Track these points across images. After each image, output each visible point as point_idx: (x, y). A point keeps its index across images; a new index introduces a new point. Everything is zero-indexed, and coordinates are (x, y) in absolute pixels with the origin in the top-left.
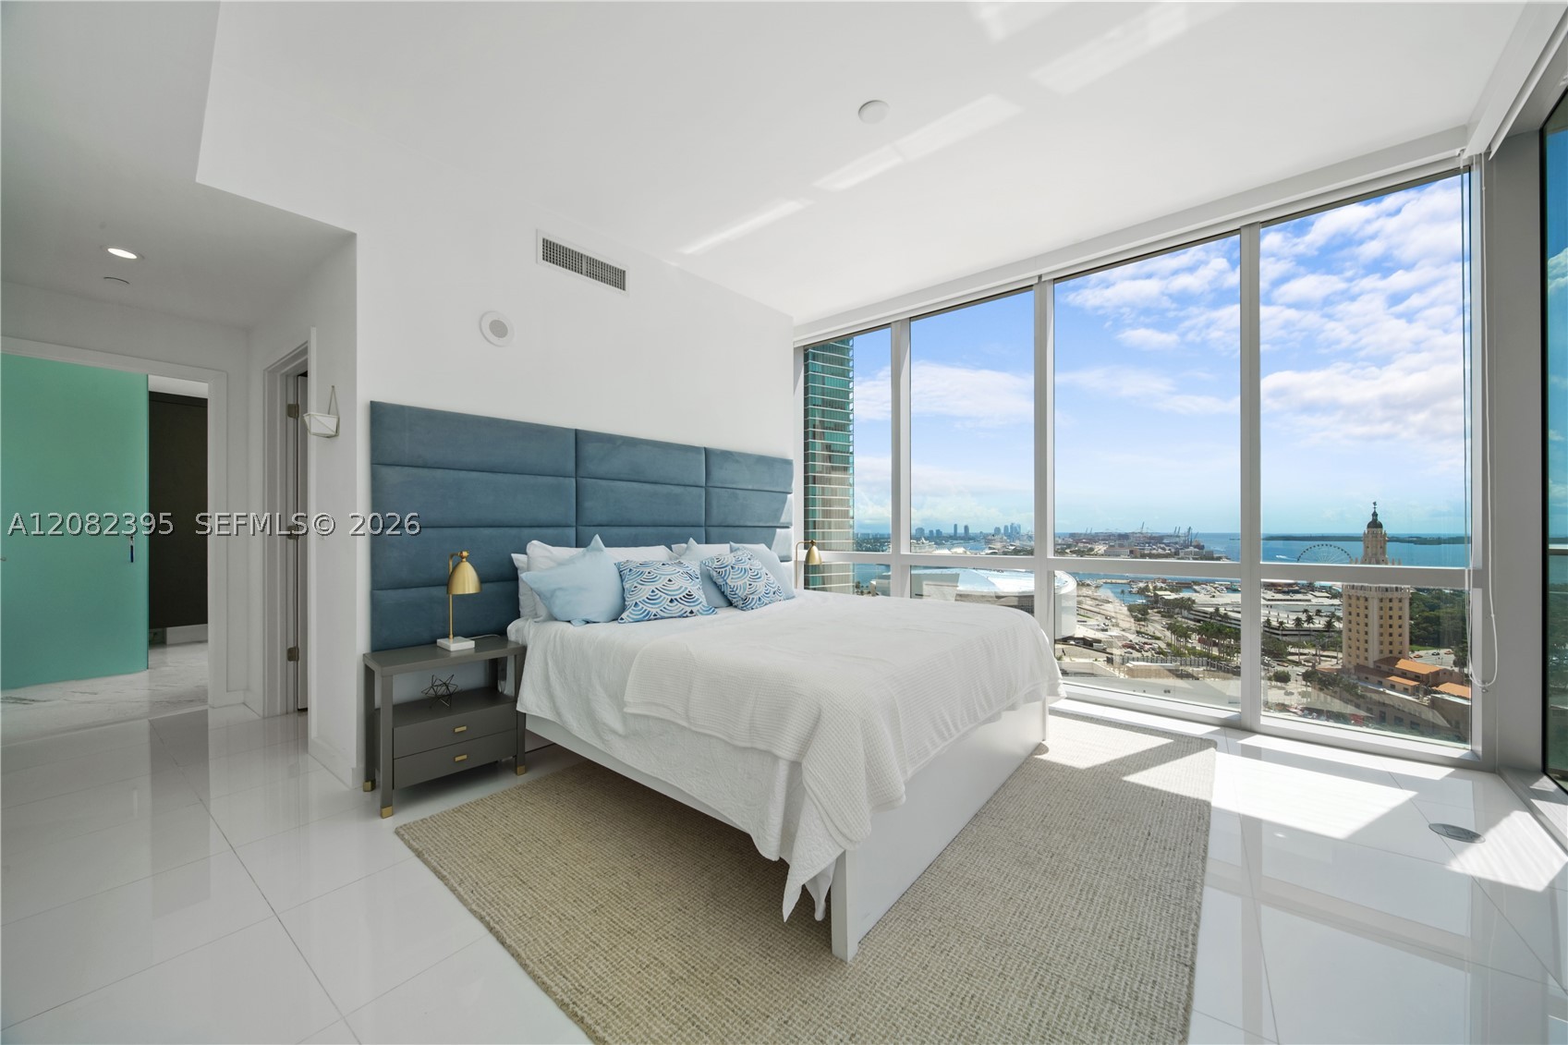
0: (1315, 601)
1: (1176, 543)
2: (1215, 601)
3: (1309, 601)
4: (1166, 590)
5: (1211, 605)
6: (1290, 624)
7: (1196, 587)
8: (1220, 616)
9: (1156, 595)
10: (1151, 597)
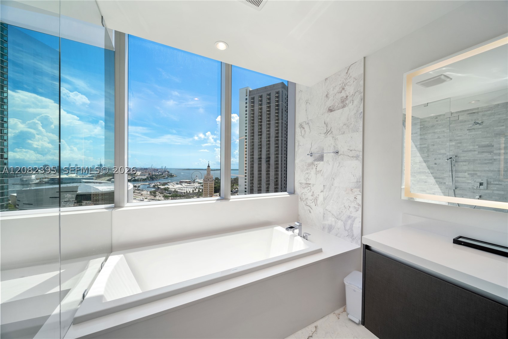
0: (195, 185)
1: (162, 171)
2: (174, 187)
3: (194, 185)
4: (161, 185)
5: (173, 189)
6: (191, 192)
7: (168, 184)
8: (176, 191)
9: (158, 187)
10: (157, 188)
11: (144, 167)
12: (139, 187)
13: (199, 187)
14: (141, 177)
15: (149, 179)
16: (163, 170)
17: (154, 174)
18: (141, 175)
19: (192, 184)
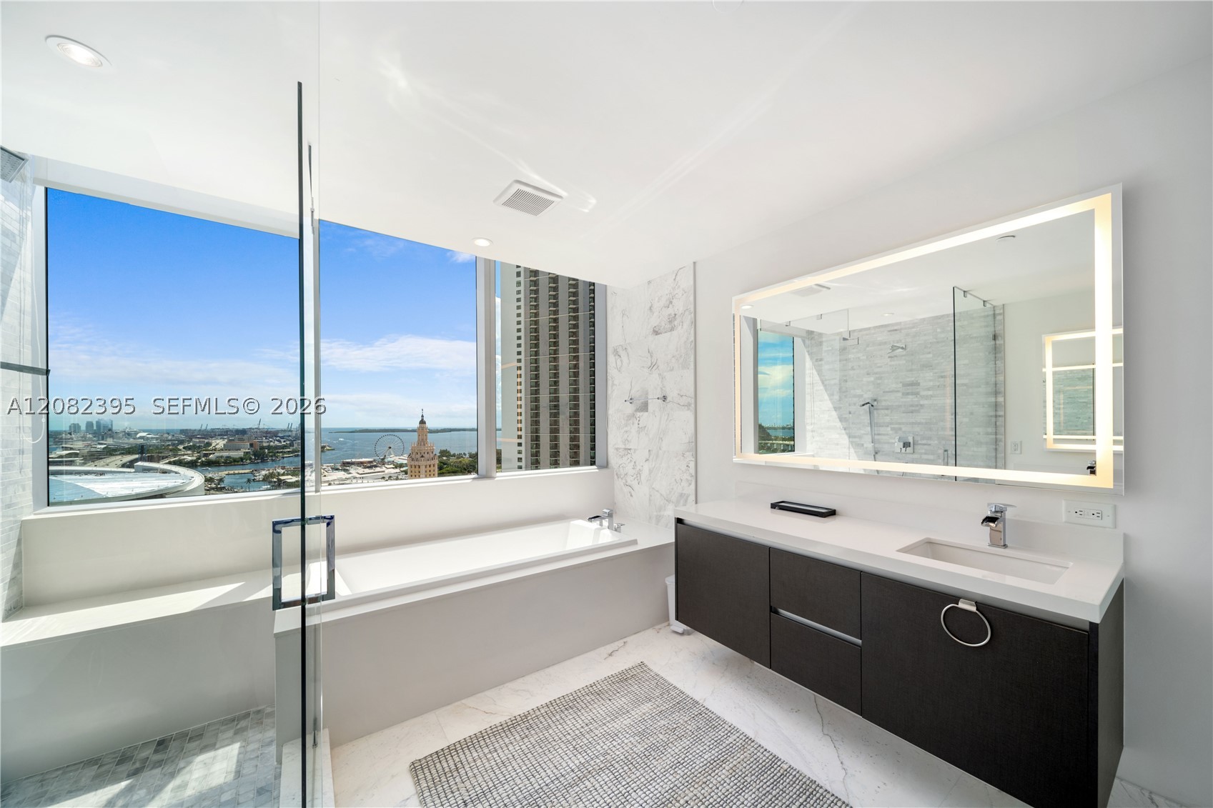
0: (387, 471)
1: (289, 436)
3: (384, 472)
4: (287, 475)
9: (280, 480)
10: (275, 482)
11: (236, 427)
12: (221, 480)
13: (396, 475)
14: (225, 454)
15: (250, 459)
16: (294, 433)
17: (265, 445)
18: (226, 448)
19: (378, 469)
